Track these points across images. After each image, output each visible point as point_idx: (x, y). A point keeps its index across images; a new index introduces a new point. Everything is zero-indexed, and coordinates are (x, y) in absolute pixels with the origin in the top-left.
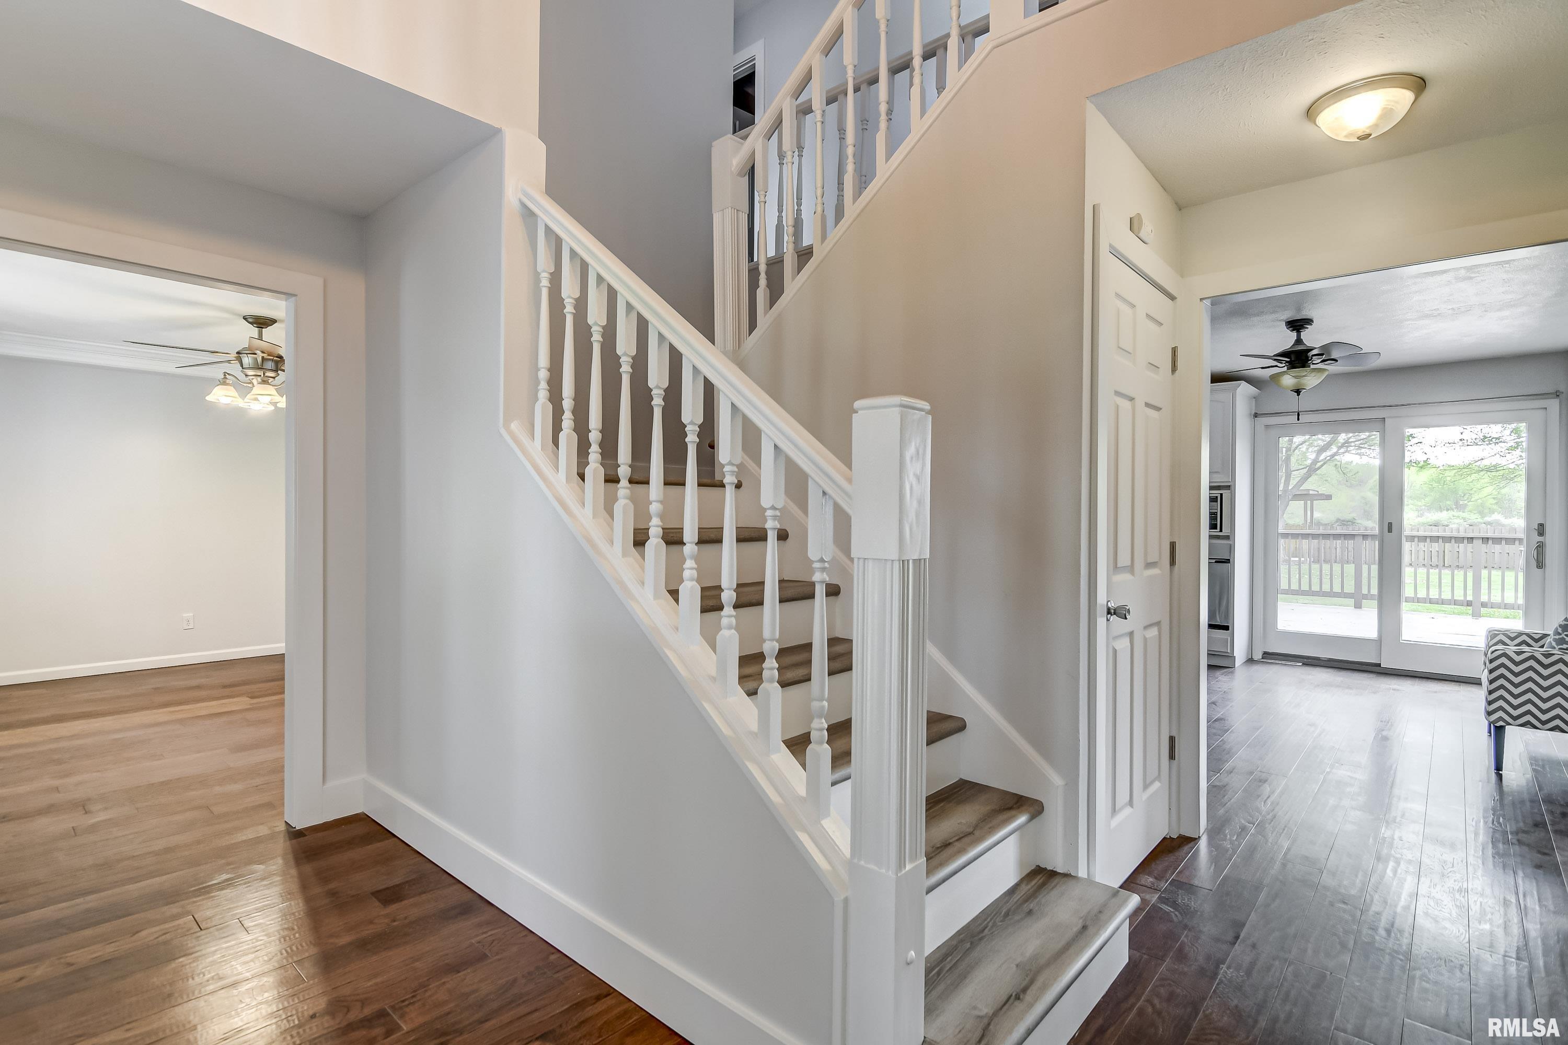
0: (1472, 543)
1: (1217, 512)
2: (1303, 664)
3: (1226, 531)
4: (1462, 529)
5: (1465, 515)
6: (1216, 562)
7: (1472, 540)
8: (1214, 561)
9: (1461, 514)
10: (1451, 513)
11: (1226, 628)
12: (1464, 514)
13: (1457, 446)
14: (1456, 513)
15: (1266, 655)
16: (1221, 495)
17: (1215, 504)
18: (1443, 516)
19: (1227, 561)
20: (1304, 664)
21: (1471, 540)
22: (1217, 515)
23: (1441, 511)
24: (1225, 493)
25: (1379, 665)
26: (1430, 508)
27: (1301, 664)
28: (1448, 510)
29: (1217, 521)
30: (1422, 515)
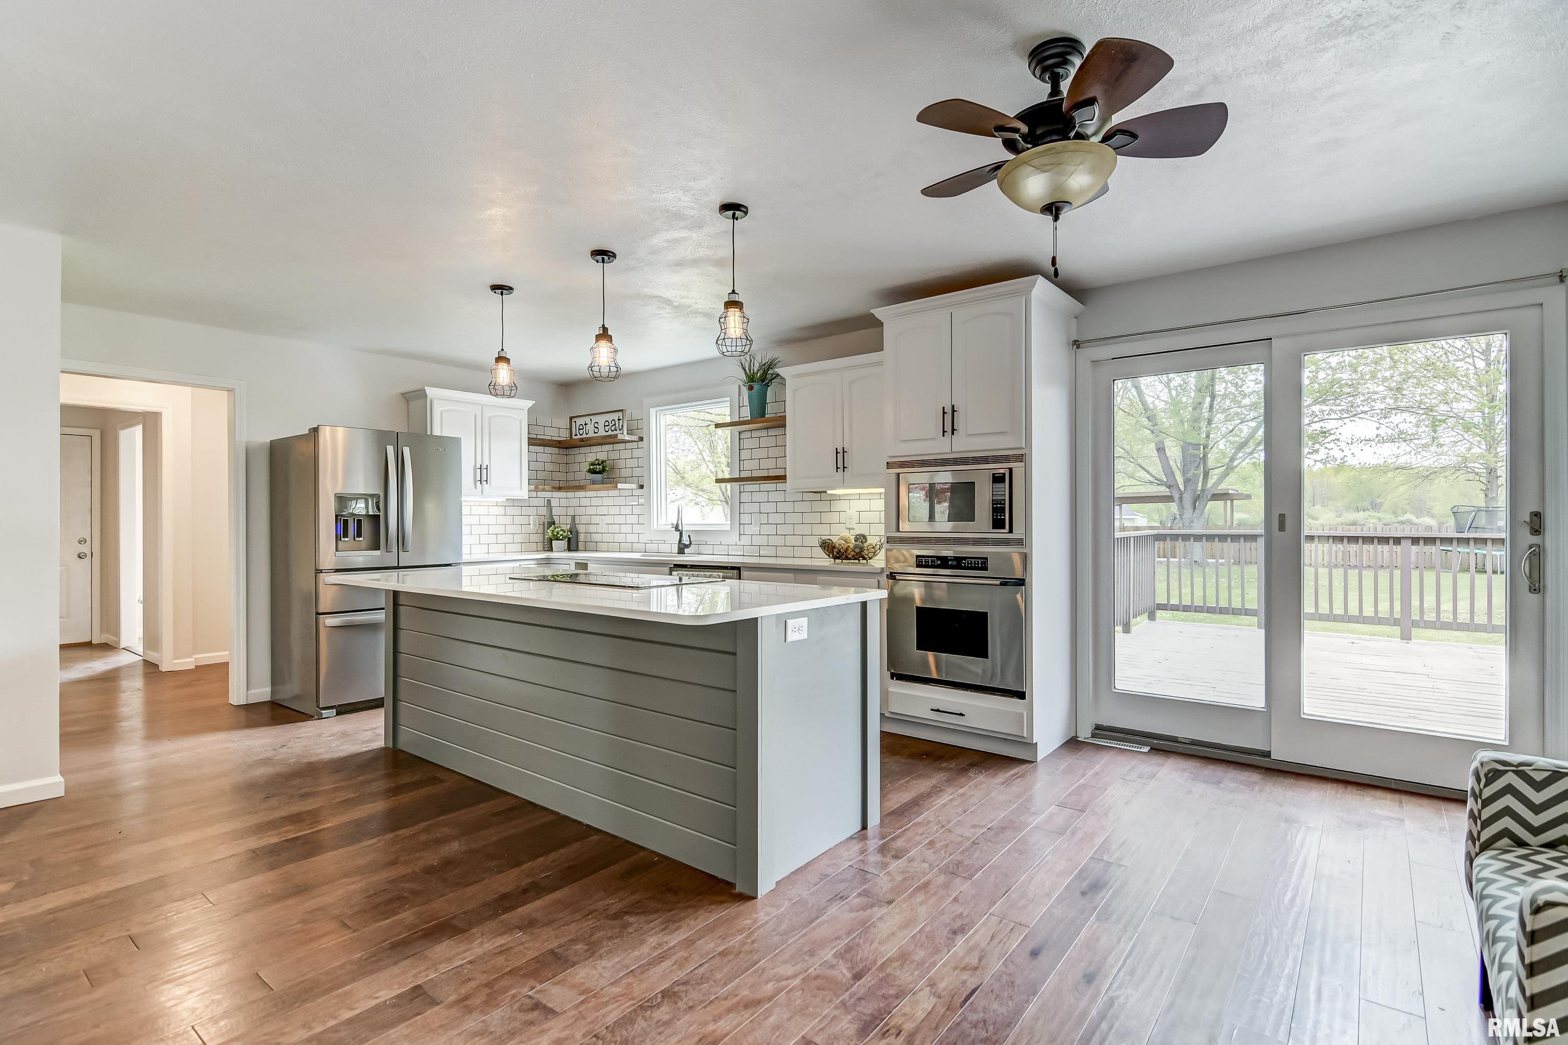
0: (1399, 543)
1: (1004, 500)
2: (1152, 749)
3: (1018, 533)
4: (1379, 529)
5: (1380, 515)
6: (1001, 584)
7: (1399, 540)
8: (998, 582)
9: (1376, 514)
10: (1367, 513)
11: (1021, 695)
12: (1378, 514)
13: (1373, 444)
14: (1371, 513)
15: (1100, 730)
16: (1011, 470)
17: (1001, 485)
18: (1360, 516)
19: (1021, 582)
20: (1155, 750)
21: (1397, 541)
22: (1004, 504)
23: (1358, 512)
24: (1017, 467)
25: (1267, 754)
26: (1347, 509)
27: (1146, 749)
28: (1364, 510)
29: (1005, 516)
30: (1340, 516)
